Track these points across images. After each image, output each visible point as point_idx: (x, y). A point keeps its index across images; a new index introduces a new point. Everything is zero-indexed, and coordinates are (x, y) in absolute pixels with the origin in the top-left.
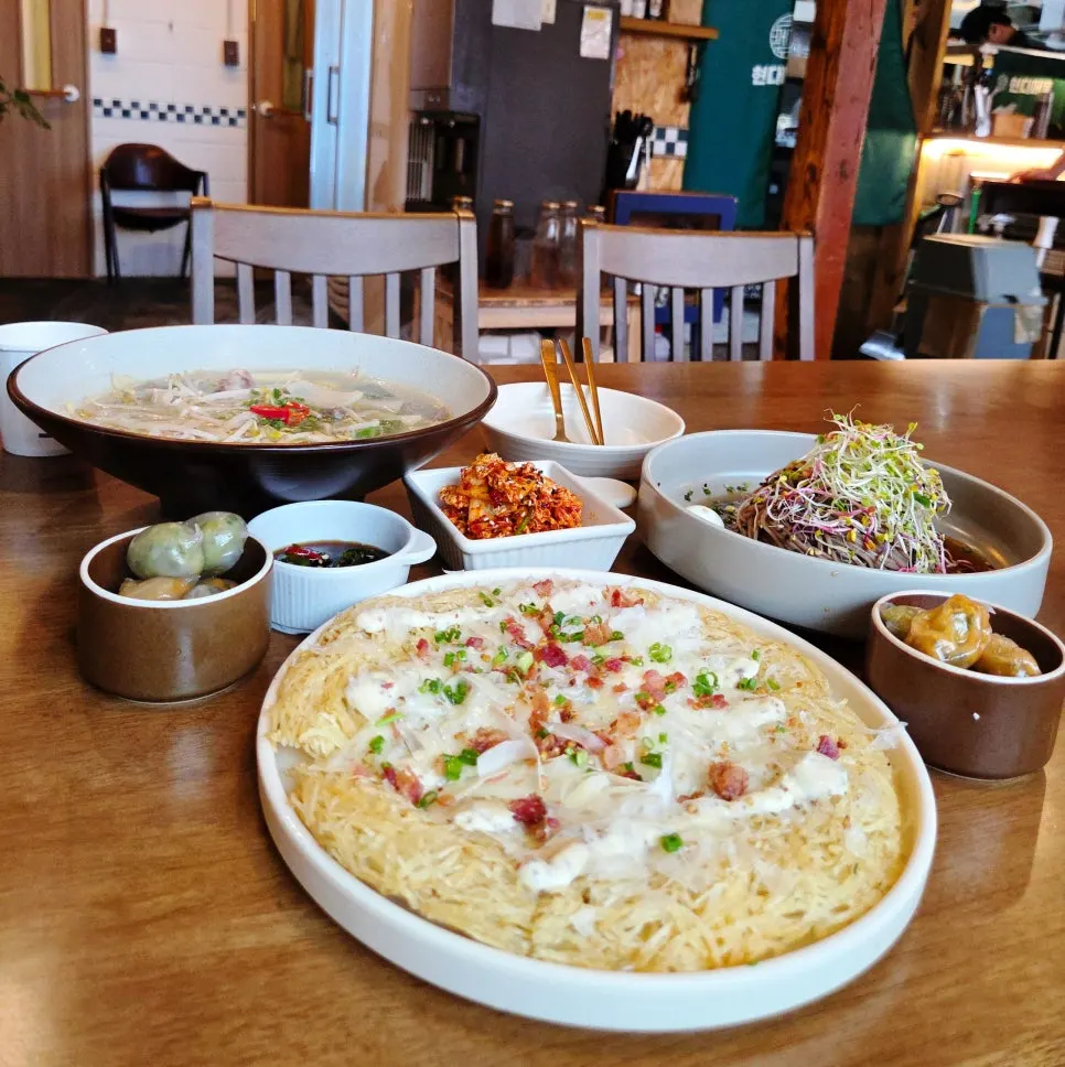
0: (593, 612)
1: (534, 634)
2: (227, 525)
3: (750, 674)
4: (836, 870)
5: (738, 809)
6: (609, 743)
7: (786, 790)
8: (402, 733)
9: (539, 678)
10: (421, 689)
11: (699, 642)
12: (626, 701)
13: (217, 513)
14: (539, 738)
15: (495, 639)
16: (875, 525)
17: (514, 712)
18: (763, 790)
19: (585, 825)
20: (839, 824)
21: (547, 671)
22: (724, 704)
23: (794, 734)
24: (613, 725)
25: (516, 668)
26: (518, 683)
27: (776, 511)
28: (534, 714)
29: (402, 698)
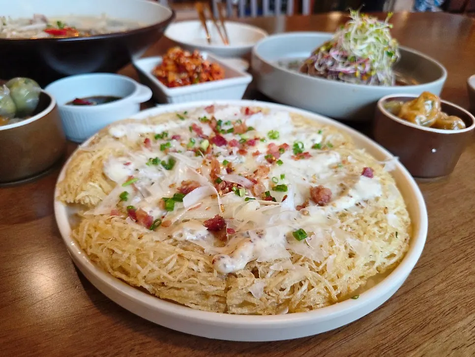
0: (237, 118)
1: (207, 131)
2: (25, 85)
3: (318, 141)
4: (387, 237)
5: (328, 210)
6: (255, 182)
7: (351, 197)
8: (139, 188)
9: (213, 152)
10: (147, 164)
11: (291, 129)
12: (261, 159)
13: (19, 79)
14: (217, 184)
15: (186, 135)
16: (367, 68)
17: (201, 171)
18: (339, 198)
19: (249, 231)
20: (382, 211)
21: (217, 149)
22: (310, 156)
23: (346, 168)
24: (255, 172)
25: (201, 149)
26: (202, 155)
27: (320, 66)
28: (212, 171)
29: (137, 170)
